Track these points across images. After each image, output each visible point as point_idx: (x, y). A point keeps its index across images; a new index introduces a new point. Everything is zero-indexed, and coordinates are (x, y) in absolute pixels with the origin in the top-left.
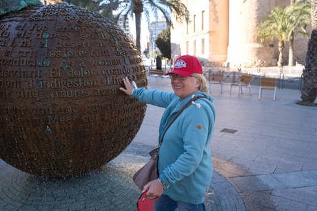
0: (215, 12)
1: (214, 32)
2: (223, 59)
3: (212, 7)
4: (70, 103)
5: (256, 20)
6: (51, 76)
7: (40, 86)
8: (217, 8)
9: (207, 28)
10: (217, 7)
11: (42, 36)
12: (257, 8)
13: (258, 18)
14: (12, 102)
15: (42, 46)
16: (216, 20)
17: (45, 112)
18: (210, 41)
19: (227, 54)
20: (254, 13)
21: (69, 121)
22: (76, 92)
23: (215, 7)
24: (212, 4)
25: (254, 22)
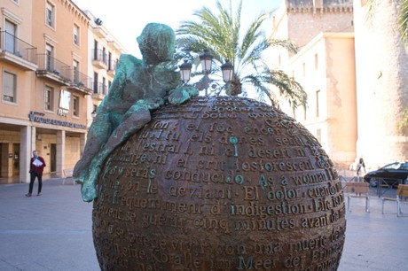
0: (336, 92)
1: (335, 119)
2: (349, 159)
3: (332, 85)
4: (269, 238)
5: (399, 103)
6: (247, 197)
7: (231, 212)
8: (339, 87)
9: (324, 114)
10: (337, 85)
11: (228, 141)
12: (399, 85)
13: (401, 99)
14: (186, 234)
15: (231, 155)
16: (338, 103)
17: (236, 251)
18: (330, 133)
19: (355, 151)
20: (395, 92)
21: (267, 266)
22: (278, 221)
23: (335, 85)
24: (331, 81)
25: (396, 106)
